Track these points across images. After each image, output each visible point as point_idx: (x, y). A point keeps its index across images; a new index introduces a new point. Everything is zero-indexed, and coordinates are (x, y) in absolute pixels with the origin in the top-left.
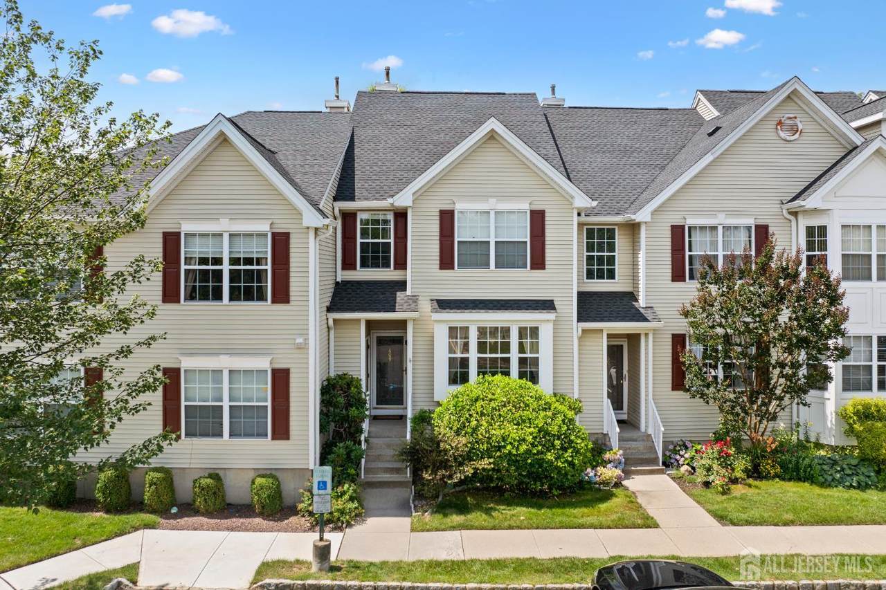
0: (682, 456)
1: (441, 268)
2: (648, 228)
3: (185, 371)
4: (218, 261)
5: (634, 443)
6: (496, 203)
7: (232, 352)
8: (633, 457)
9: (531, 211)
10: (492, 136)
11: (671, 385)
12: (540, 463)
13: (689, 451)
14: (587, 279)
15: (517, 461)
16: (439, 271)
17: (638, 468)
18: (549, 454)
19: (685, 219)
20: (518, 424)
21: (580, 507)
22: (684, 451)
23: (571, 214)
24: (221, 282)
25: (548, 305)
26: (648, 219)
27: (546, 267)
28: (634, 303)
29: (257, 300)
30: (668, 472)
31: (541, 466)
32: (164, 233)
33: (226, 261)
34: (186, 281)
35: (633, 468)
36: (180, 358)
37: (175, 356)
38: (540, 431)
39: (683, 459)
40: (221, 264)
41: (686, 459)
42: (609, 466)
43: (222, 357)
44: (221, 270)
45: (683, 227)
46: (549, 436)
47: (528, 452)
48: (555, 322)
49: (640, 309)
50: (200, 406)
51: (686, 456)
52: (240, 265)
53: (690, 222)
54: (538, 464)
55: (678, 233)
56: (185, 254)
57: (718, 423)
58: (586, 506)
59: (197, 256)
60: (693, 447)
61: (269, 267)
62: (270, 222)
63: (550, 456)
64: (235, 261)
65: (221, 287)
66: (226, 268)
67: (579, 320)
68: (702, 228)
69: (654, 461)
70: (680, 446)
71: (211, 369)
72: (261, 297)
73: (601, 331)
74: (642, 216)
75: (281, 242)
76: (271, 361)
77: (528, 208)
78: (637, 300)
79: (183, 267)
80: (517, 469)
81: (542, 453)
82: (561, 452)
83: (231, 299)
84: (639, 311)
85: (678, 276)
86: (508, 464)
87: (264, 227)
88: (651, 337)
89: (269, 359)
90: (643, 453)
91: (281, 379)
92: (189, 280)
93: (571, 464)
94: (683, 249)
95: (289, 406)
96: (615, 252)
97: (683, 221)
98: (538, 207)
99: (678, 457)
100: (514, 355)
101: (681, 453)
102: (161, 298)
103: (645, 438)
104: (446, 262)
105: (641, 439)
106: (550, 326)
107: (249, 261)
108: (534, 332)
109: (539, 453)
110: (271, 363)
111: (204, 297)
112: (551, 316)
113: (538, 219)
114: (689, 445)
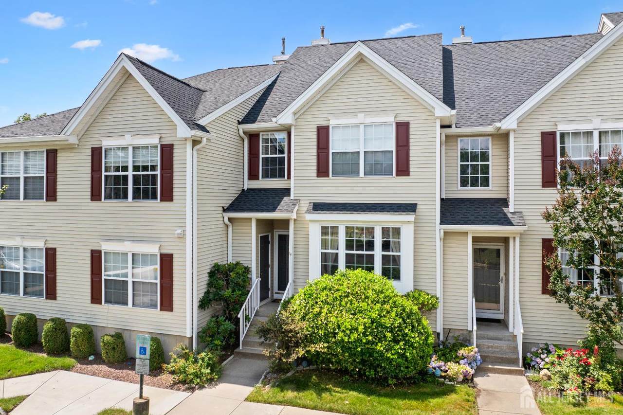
0: (543, 360)
1: (318, 176)
2: (517, 136)
3: (105, 252)
4: (125, 169)
5: (499, 341)
6: (365, 118)
7: (134, 240)
8: (492, 355)
9: (397, 123)
10: (361, 59)
11: (541, 289)
12: (371, 352)
13: (550, 356)
14: (461, 186)
15: (350, 348)
16: (317, 178)
17: (496, 367)
18: (380, 344)
19: (556, 125)
20: (354, 314)
21: (409, 399)
22: (546, 355)
23: (434, 125)
24: (127, 185)
25: (410, 208)
26: (514, 126)
27: (411, 173)
28: (504, 209)
29: (152, 199)
30: (527, 374)
31: (371, 355)
32: (92, 148)
33: (130, 168)
34: (106, 184)
35: (490, 366)
36: (101, 243)
37: (96, 241)
38: (372, 322)
39: (543, 363)
40: (127, 171)
41: (547, 363)
42: (462, 362)
43: (126, 243)
44: (127, 175)
45: (554, 134)
46: (382, 328)
47: (358, 340)
48: (416, 223)
49: (507, 214)
50: (115, 280)
51: (547, 360)
52: (139, 171)
53: (562, 128)
54: (368, 353)
55: (548, 139)
56: (105, 164)
57: (585, 329)
58: (416, 399)
59: (112, 165)
60: (556, 351)
61: (158, 172)
62: (159, 136)
63: (380, 347)
64: (136, 168)
65: (127, 188)
66: (130, 173)
67: (442, 223)
68: (576, 134)
69: (514, 362)
70: (542, 349)
71: (120, 252)
72: (154, 197)
73: (466, 234)
74: (509, 124)
75: (167, 151)
76: (160, 247)
77: (393, 121)
78: (507, 206)
79: (104, 174)
80: (350, 356)
81: (373, 343)
82: (392, 344)
83: (134, 198)
84: (507, 215)
85: (548, 181)
86: (342, 350)
87: (155, 141)
88: (518, 240)
89: (159, 246)
90: (506, 353)
91: (167, 262)
92: (108, 184)
93: (403, 356)
94: (554, 155)
95: (173, 285)
96: (489, 161)
97: (554, 127)
98: (402, 119)
99: (539, 360)
100: (378, 253)
101: (542, 356)
102: (90, 197)
103: (511, 338)
104: (322, 171)
105: (506, 338)
106: (411, 227)
107: (145, 168)
108: (397, 231)
109: (368, 342)
110: (160, 249)
111: (117, 197)
112: (411, 217)
113: (403, 130)
114: (551, 348)
